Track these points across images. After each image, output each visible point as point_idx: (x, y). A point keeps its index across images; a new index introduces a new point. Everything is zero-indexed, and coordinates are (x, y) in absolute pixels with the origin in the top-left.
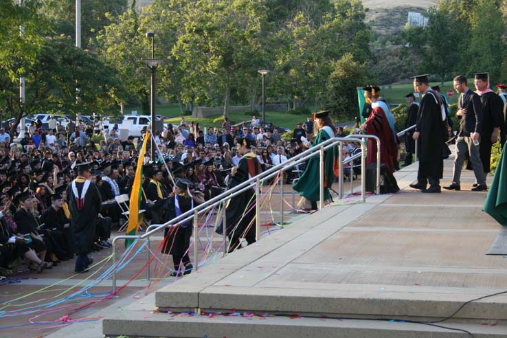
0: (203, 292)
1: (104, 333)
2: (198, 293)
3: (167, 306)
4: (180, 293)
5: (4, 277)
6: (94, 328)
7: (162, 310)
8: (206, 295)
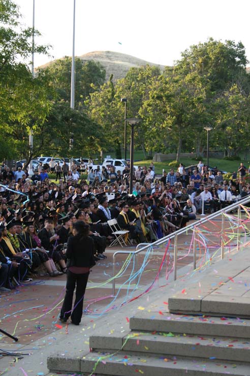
0: (205, 299)
1: (130, 328)
2: (201, 301)
3: (177, 309)
4: (187, 300)
5: (31, 279)
6: (120, 323)
7: (173, 312)
8: (207, 302)
